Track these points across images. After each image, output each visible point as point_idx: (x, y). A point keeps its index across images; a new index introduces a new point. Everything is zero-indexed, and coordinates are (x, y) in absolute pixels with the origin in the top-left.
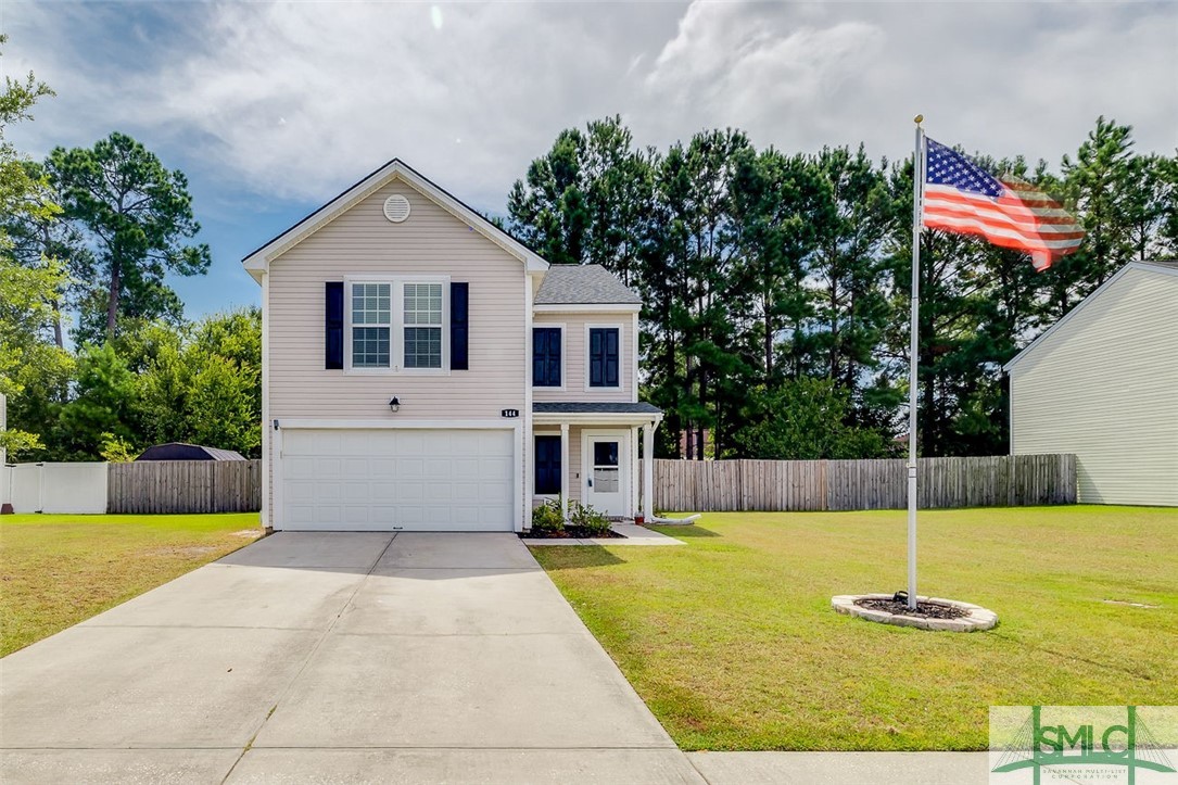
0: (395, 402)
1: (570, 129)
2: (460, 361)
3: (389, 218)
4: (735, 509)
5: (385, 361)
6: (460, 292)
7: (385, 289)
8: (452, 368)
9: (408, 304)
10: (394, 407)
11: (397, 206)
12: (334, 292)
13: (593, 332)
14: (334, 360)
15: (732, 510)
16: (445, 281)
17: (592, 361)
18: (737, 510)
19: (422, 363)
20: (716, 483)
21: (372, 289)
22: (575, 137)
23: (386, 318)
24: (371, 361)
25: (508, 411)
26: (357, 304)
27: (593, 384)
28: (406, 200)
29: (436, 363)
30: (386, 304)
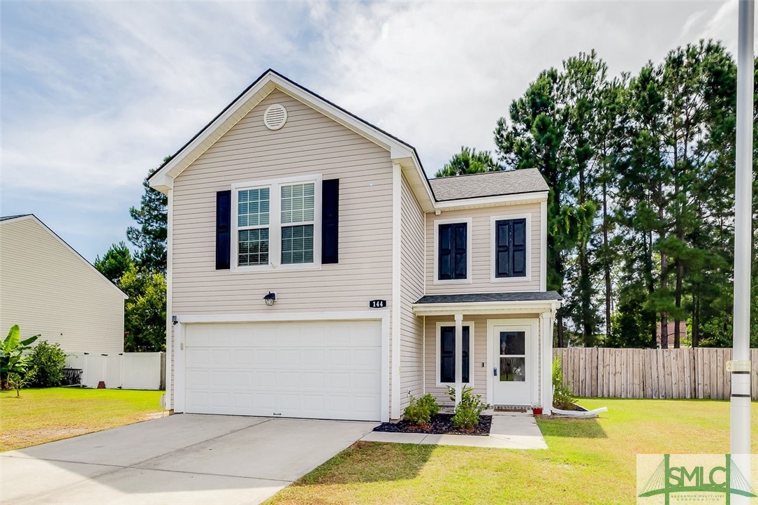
0: (271, 296)
1: (548, 69)
2: (330, 256)
3: (269, 126)
4: (689, 396)
5: (264, 259)
6: (331, 189)
7: (265, 193)
8: (322, 263)
9: (284, 205)
10: (270, 301)
11: (276, 114)
12: (223, 199)
13: (500, 224)
14: (223, 262)
15: (684, 398)
16: (316, 180)
17: (498, 252)
18: (691, 398)
19: (298, 259)
20: (668, 371)
21: (254, 193)
22: (553, 76)
23: (266, 219)
24: (254, 260)
25: (376, 301)
26: (242, 209)
27: (499, 274)
28: (283, 108)
29: (309, 258)
30: (265, 206)
